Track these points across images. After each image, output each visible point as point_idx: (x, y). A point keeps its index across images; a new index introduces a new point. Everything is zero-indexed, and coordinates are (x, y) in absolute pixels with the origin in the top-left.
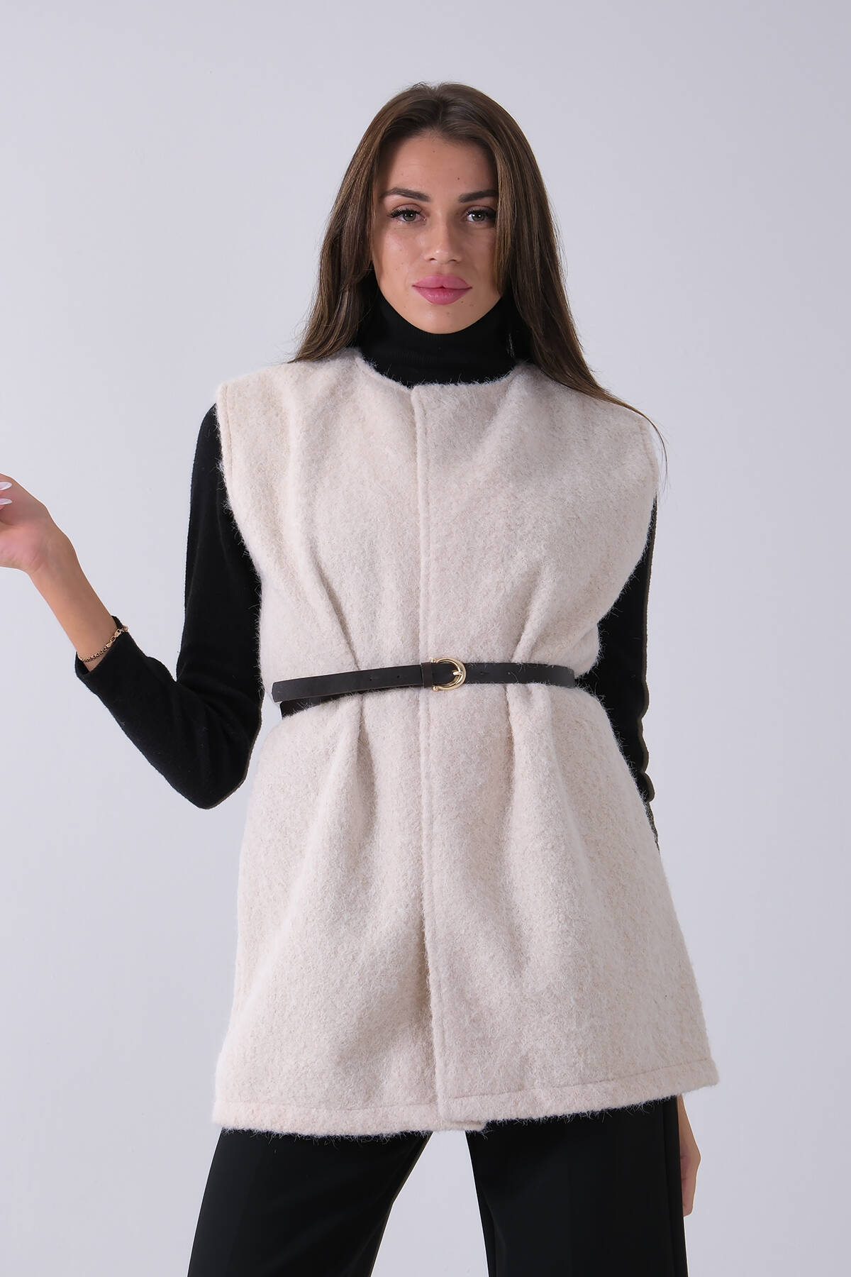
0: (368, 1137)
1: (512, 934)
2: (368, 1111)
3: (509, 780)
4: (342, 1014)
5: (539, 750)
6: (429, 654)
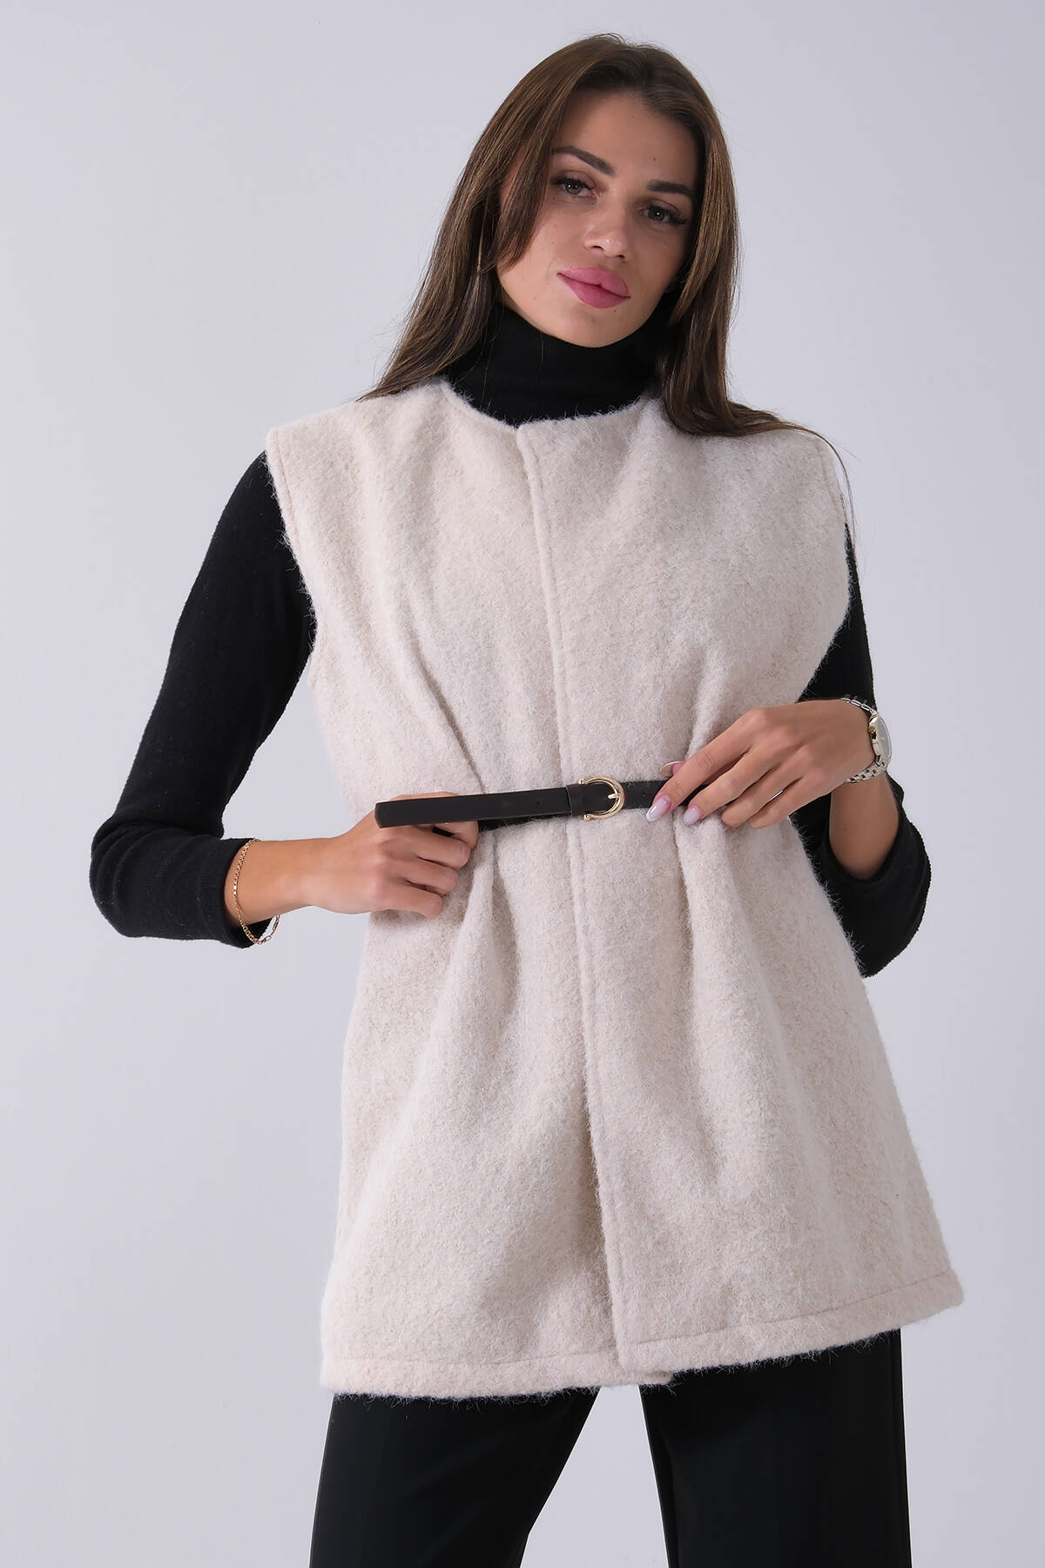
0: (522, 1398)
1: (701, 1130)
2: (520, 1364)
4: (486, 1241)
6: (575, 773)
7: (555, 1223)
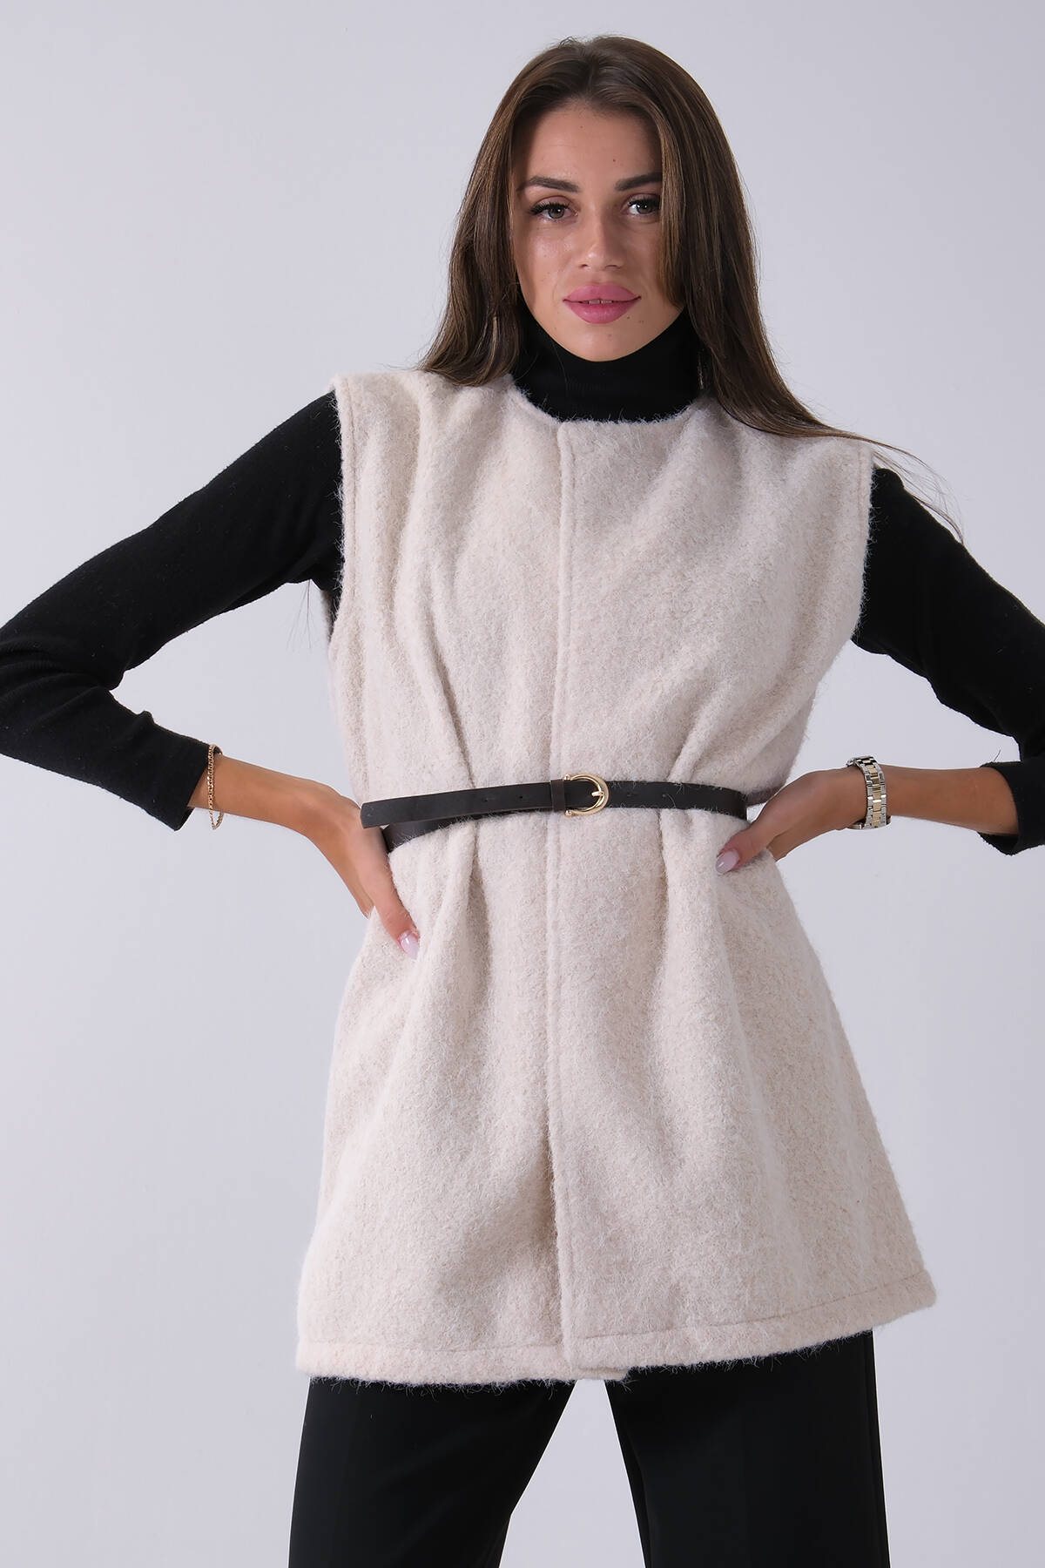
1: (661, 1130)
3: (660, 932)
4: (444, 1227)
5: (699, 893)
6: (563, 769)
7: (517, 1215)
